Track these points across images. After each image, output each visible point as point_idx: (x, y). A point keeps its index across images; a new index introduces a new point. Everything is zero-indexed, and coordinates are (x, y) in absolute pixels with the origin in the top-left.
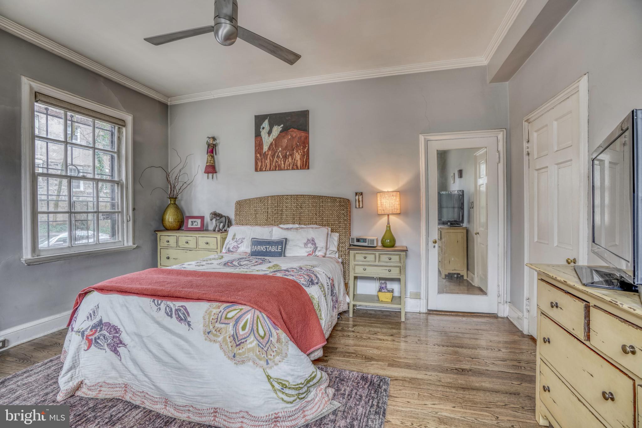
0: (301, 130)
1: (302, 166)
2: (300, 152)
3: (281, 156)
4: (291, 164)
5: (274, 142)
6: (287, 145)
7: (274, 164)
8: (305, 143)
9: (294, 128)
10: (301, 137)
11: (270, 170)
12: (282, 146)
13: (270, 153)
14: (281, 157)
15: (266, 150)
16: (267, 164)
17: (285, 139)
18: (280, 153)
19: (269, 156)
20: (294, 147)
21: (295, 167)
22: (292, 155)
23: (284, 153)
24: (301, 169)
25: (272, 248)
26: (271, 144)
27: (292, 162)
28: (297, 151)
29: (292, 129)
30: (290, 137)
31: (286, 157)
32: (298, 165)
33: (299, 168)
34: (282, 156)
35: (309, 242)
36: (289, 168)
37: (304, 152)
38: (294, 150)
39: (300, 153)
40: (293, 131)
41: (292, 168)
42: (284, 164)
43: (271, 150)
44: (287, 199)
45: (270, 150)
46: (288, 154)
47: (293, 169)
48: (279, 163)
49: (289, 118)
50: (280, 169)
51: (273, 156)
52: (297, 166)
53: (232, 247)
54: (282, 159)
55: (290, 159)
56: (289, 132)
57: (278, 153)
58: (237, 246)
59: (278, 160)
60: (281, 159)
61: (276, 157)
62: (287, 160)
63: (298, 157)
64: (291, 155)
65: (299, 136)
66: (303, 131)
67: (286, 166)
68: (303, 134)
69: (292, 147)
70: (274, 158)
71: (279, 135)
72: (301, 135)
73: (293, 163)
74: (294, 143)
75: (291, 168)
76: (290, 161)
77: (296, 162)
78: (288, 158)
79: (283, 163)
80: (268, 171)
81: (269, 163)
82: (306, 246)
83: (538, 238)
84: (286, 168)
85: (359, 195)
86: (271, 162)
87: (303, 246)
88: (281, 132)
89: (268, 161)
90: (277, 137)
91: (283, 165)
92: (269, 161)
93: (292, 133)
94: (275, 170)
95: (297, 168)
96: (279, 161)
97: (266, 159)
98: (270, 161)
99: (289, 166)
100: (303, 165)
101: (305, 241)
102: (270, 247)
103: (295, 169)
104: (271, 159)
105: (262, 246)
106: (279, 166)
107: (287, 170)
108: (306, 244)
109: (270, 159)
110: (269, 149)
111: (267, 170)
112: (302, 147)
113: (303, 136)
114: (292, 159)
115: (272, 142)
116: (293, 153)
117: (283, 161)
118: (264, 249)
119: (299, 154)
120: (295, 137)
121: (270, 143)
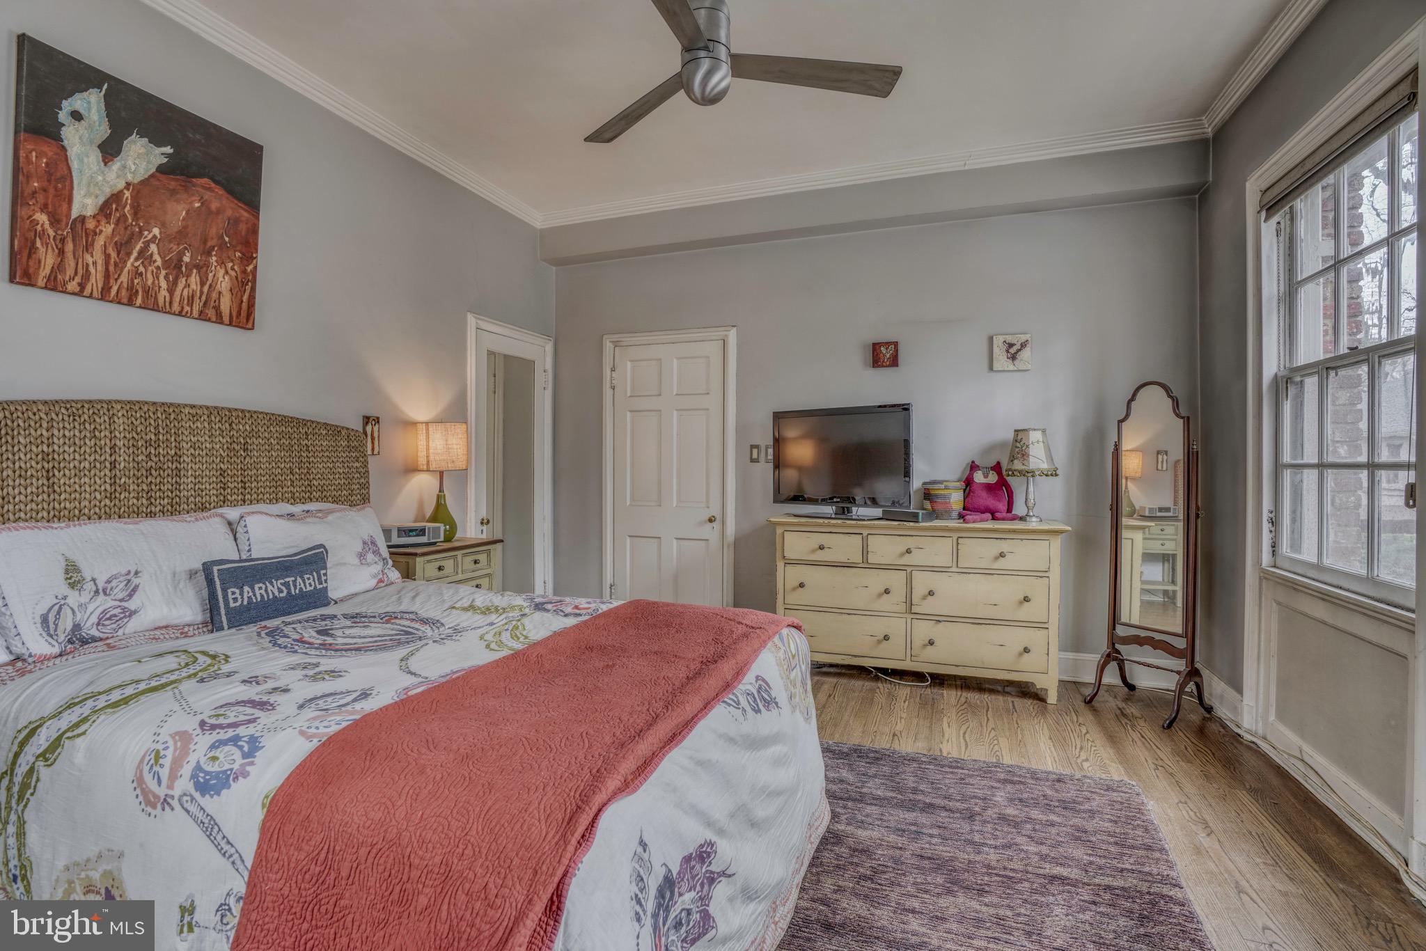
0: (239, 200)
1: (234, 314)
2: (232, 269)
3: (156, 257)
4: (197, 300)
5: (127, 194)
6: (185, 227)
7: (124, 278)
8: (247, 245)
9: (216, 182)
10: (236, 221)
11: (104, 295)
12: (163, 226)
13: (108, 229)
14: (159, 263)
15: (89, 212)
16: (92, 269)
17: (178, 201)
18: (153, 248)
19: (100, 242)
20: (210, 244)
21: (209, 313)
22: (202, 268)
23: (170, 251)
24: (230, 324)
25: (304, 581)
26: (116, 197)
27: (202, 293)
28: (222, 263)
29: (206, 179)
30: (197, 205)
31: (178, 266)
32: (222, 307)
33: (226, 319)
34: (165, 262)
35: (367, 549)
36: (187, 308)
37: (244, 272)
38: (209, 254)
39: (233, 273)
40: (209, 189)
41: (201, 312)
42: (171, 291)
43: (113, 220)
44: (194, 417)
45: (108, 217)
46: (187, 259)
47: (202, 317)
48: (150, 282)
49: (198, 137)
50: (152, 305)
51: (123, 247)
52: (217, 309)
53: (94, 619)
54: (163, 272)
55: (194, 279)
56: (195, 185)
57: (147, 244)
58: (124, 609)
59: (142, 269)
60: (158, 268)
61: (135, 254)
62: (182, 282)
63: (224, 283)
64: (198, 267)
65: (229, 213)
66: (245, 204)
67: (177, 299)
68: (246, 214)
69: (205, 242)
70: (129, 254)
71: (152, 176)
72: (237, 215)
73: (204, 298)
74: (213, 231)
75: (196, 313)
76: (193, 286)
77: (214, 295)
78: (188, 276)
79: (164, 284)
80: (91, 296)
81: (99, 268)
82: (363, 561)
83: (632, 499)
84: (176, 308)
85: (373, 423)
86: (111, 268)
87: (357, 561)
88: (161, 169)
89: (95, 260)
90: (144, 182)
91: (164, 293)
92: (100, 262)
93: (207, 195)
94: (130, 303)
95: (219, 320)
96: (149, 276)
97: (88, 247)
98: (107, 263)
99: (191, 303)
100: (239, 313)
101: (359, 547)
102: (299, 580)
103: (209, 320)
104: (114, 255)
105: (272, 584)
106: (147, 292)
107: (180, 314)
108: (361, 556)
109: (107, 257)
110: (105, 210)
111: (87, 291)
112: (238, 254)
113: (243, 219)
114: (203, 284)
115: (121, 192)
116: (207, 265)
117: (166, 277)
118: (280, 591)
119: (227, 272)
120: (218, 212)
121: (108, 191)
